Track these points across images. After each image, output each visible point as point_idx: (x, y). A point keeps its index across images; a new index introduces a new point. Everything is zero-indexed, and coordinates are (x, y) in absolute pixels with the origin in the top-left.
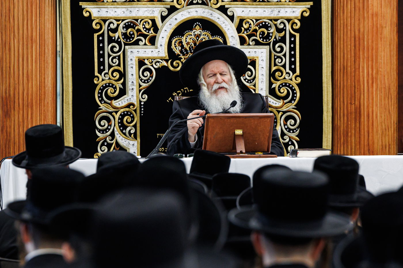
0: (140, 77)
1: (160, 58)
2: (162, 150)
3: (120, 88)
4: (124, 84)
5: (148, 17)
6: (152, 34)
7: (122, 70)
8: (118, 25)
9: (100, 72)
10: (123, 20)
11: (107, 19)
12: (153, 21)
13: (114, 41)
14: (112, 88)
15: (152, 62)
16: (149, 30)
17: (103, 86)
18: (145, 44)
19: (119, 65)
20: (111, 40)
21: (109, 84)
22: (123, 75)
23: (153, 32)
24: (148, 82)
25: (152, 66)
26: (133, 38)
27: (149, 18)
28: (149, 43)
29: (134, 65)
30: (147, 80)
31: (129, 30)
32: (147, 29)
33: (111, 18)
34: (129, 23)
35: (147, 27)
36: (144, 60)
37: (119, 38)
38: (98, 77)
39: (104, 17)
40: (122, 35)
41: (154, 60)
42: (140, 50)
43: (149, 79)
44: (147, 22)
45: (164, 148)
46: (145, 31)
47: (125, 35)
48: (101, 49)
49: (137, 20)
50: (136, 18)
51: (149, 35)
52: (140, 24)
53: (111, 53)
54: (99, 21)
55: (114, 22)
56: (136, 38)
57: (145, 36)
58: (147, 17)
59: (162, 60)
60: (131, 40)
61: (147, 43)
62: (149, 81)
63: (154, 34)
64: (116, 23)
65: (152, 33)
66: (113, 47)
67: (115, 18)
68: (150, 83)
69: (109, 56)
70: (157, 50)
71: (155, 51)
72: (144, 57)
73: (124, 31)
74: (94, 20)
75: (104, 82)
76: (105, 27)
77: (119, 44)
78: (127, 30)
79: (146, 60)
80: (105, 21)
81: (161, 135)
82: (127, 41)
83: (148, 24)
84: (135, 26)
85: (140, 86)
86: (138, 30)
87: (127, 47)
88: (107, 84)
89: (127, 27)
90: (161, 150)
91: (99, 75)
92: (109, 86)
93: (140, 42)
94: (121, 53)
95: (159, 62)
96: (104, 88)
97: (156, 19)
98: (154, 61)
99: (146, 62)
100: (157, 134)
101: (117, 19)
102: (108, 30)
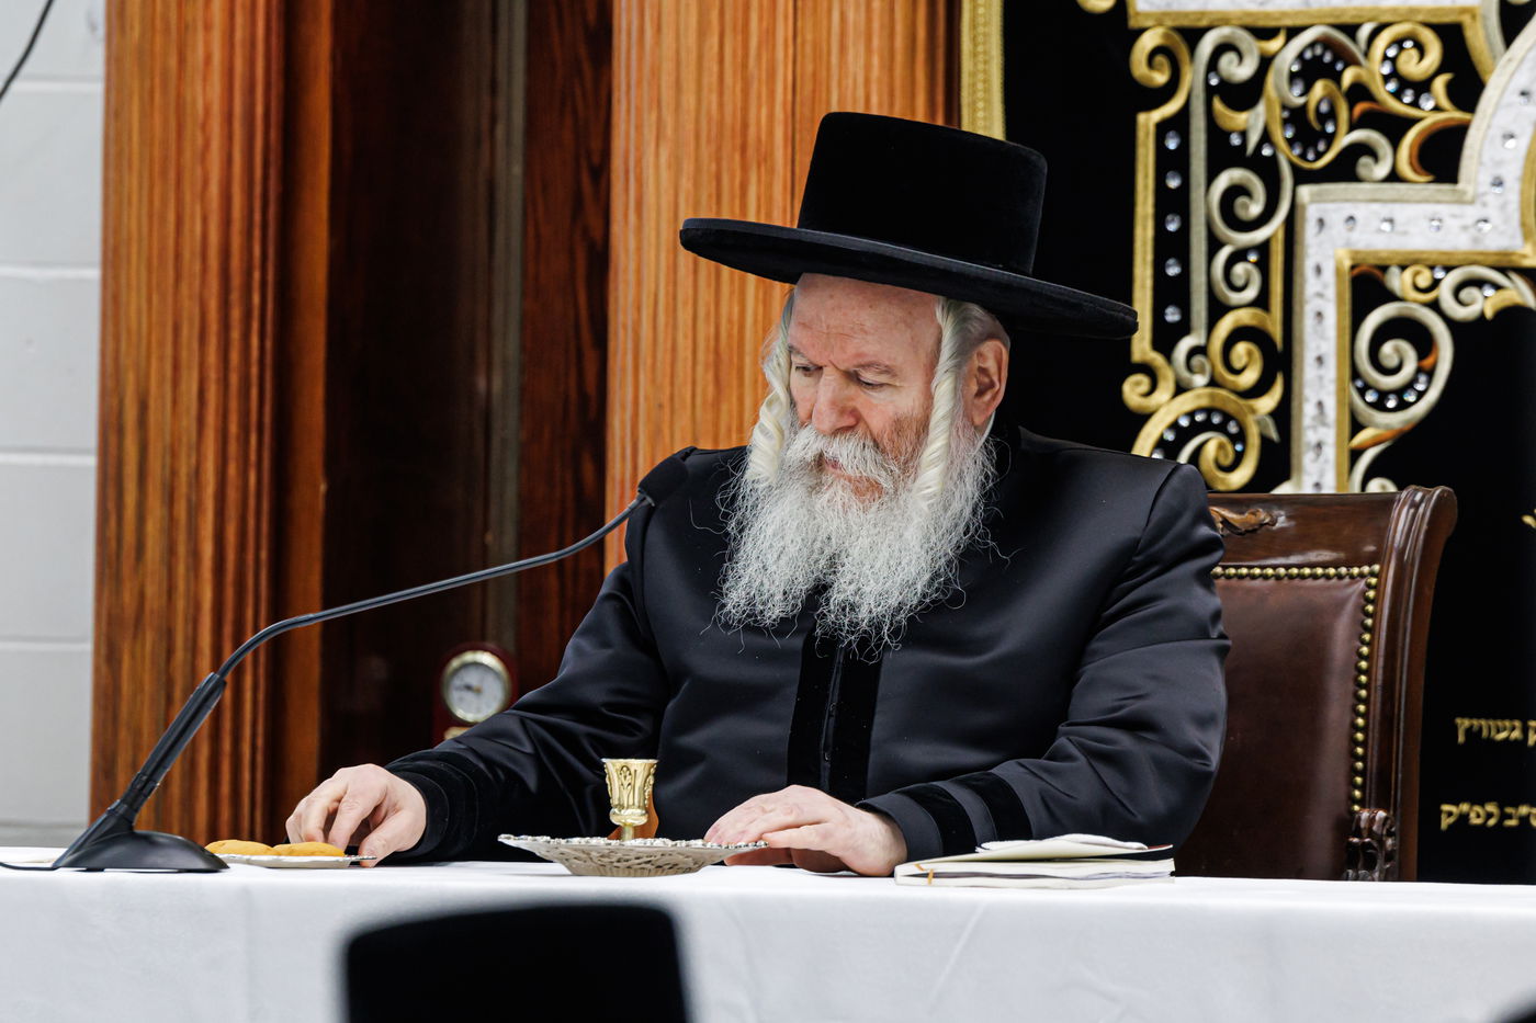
0: (1355, 374)
1: (1492, 260)
2: (1489, 816)
3: (1265, 440)
4: (1283, 415)
5: (1413, 11)
6: (1440, 116)
7: (1276, 331)
8: (1266, 62)
9: (1165, 339)
10: (1293, 32)
11: (1204, 23)
12: (1452, 35)
13: (1237, 157)
14: (1223, 439)
15: (1436, 283)
16: (1423, 87)
17: (1174, 426)
18: (1394, 177)
19: (1262, 302)
20: (1223, 153)
21: (1209, 411)
22: (1280, 361)
23: (1445, 102)
24: (1403, 405)
25: (1435, 306)
26: (1330, 139)
27: (1420, 18)
28: (1415, 171)
29: (1328, 301)
30: (1399, 392)
31: (1319, 88)
32: (1404, 83)
33: (1224, 20)
34: (1318, 51)
35: (1413, 67)
36: (1384, 269)
37: (1266, 138)
38: (1147, 369)
39: (1186, 15)
40: (1285, 122)
41: (1448, 269)
42: (1360, 212)
43: (1410, 385)
44: (1408, 44)
45: (1501, 807)
46: (1398, 95)
47: (1296, 116)
48: (1172, 202)
49: (1351, 30)
50: (1346, 19)
51: (1415, 121)
52: (1366, 54)
53: (1221, 228)
54: (1166, 36)
55: (1246, 41)
56: (1345, 140)
57: (1394, 128)
58: (1409, 14)
59: (1503, 270)
60: (1321, 147)
61: (1405, 169)
62: (1410, 397)
63: (1454, 115)
64: (1253, 49)
65: (1437, 109)
66: (1236, 192)
67: (1248, 21)
68: (1420, 409)
69: (1215, 244)
70: (1471, 213)
71: (1454, 216)
72: (1384, 255)
73: (1295, 97)
74: (1142, 31)
75: (1187, 402)
76: (1193, 77)
77: (1268, 171)
78: (1306, 91)
79: (1394, 270)
80: (1192, 35)
81: (1481, 728)
82: (1303, 156)
83: (1414, 53)
84: (1339, 66)
85: (1356, 426)
86: (1359, 92)
87: (1305, 191)
88: (1199, 418)
89: (1309, 71)
90: (1478, 816)
91: (1157, 359)
92: (1207, 426)
93: (1365, 160)
94: (1275, 227)
95: (1479, 283)
96: (1183, 434)
97: (1466, 19)
98: (1449, 281)
99: (1398, 281)
100: (1458, 721)
101: (1262, 23)
102: (1210, 92)
